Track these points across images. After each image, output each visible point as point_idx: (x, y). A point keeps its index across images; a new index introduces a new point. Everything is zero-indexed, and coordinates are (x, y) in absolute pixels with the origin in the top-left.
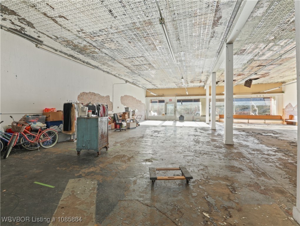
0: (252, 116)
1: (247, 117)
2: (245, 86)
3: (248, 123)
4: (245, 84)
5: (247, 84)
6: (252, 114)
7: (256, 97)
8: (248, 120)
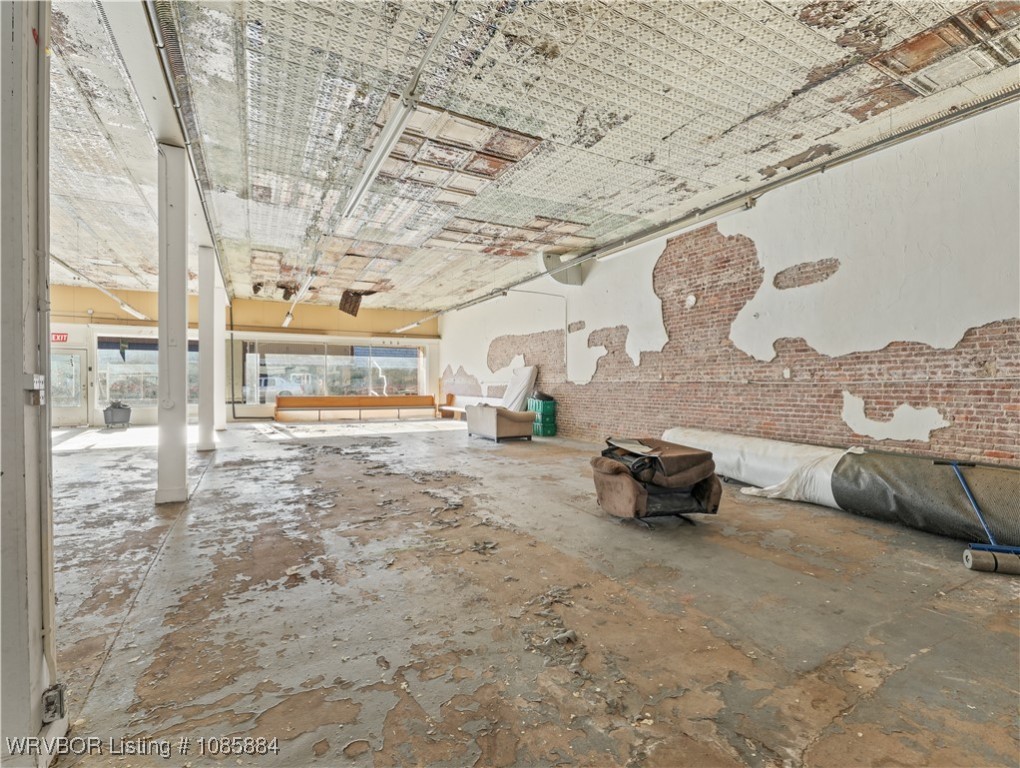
0: (374, 398)
1: (357, 403)
2: (341, 309)
3: (360, 418)
4: (341, 304)
5: (347, 306)
6: (373, 393)
7: (381, 344)
8: (358, 411)
